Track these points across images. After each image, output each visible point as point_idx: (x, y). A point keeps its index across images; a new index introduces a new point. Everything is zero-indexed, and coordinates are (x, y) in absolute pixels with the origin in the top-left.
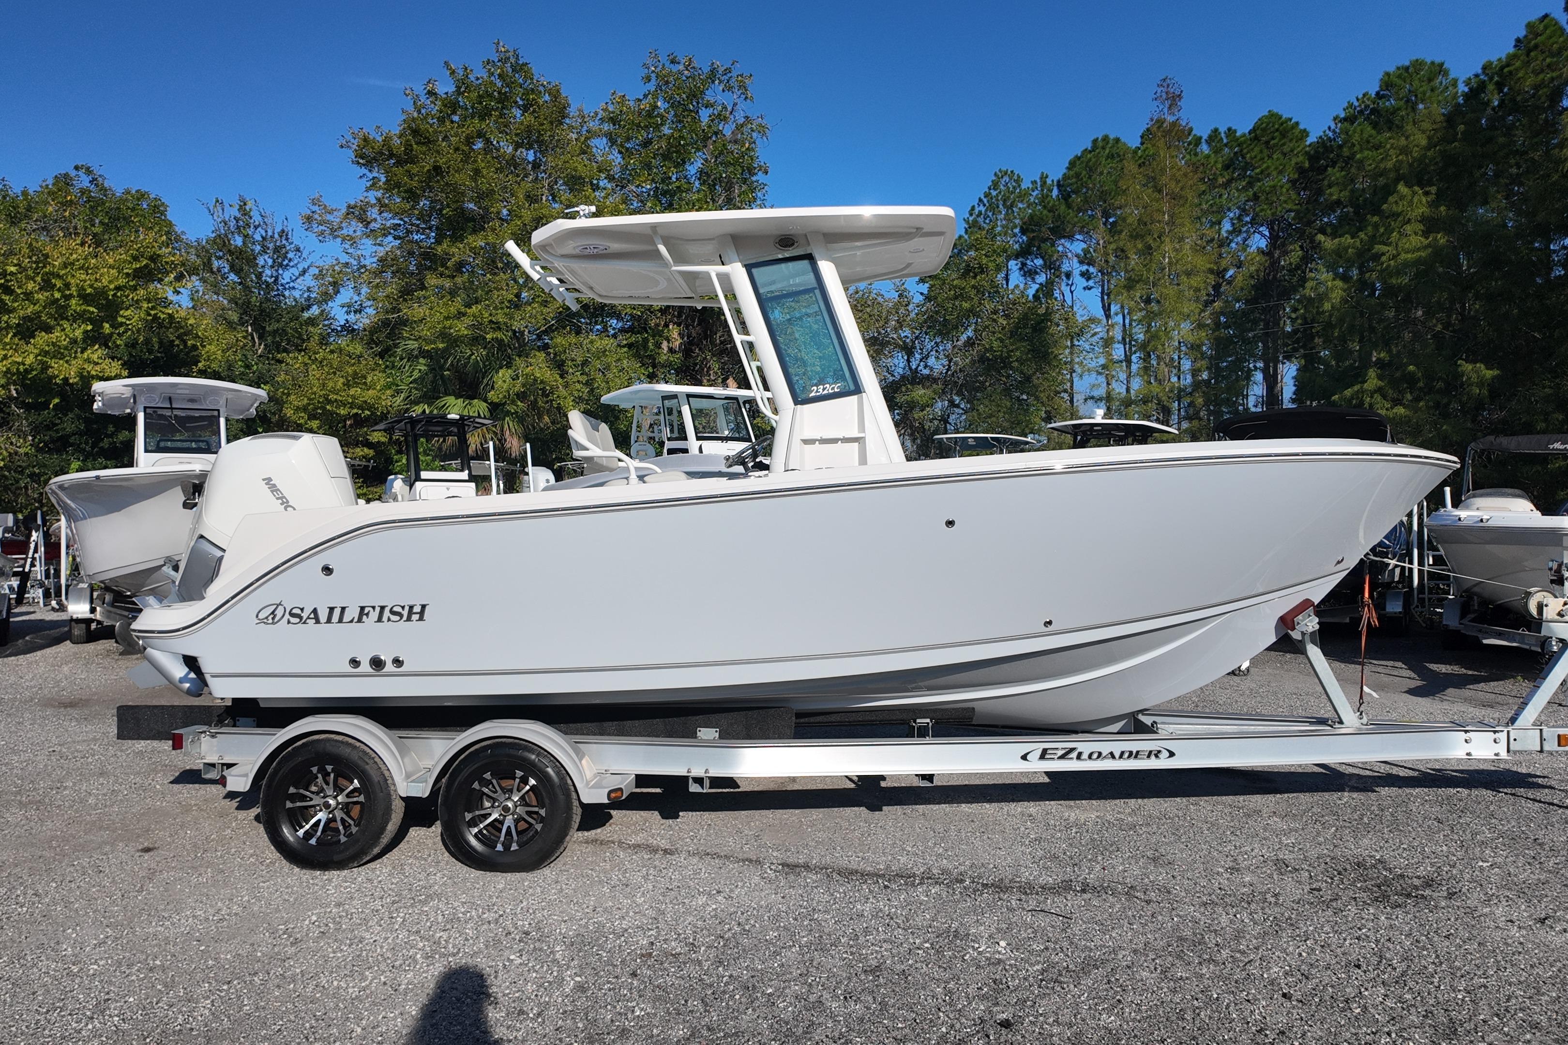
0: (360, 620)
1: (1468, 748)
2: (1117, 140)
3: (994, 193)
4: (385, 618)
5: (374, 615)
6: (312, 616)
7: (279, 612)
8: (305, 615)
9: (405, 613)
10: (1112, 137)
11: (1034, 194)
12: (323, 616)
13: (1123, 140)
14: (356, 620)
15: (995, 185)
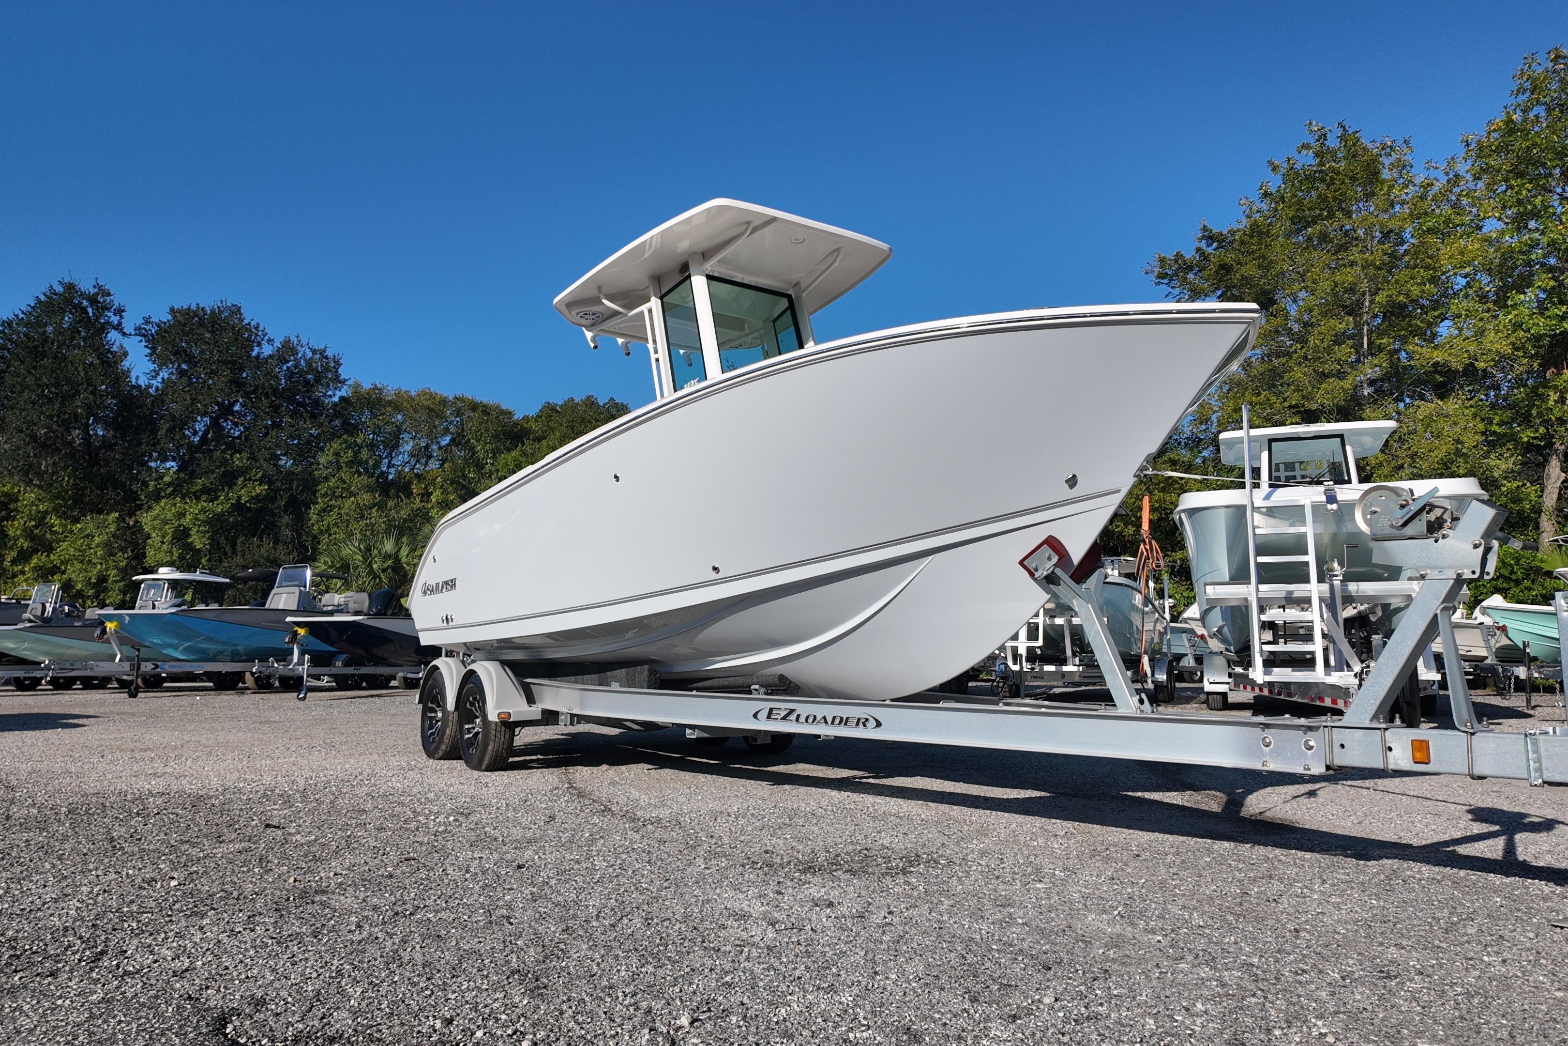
7: (426, 588)
8: (431, 589)
12: (435, 589)
14: (441, 591)
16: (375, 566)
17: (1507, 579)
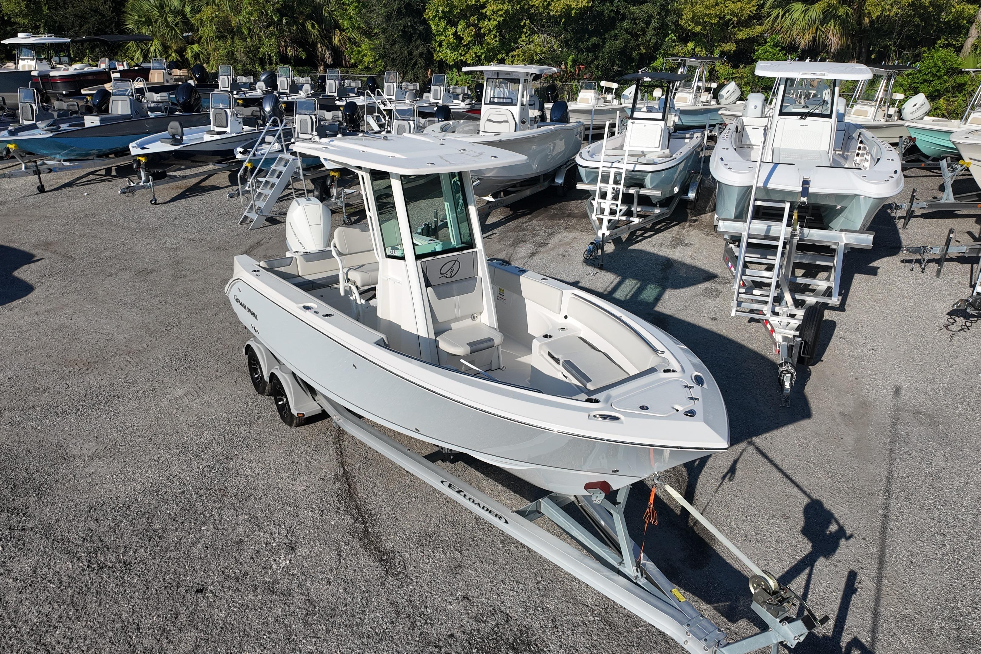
16: (169, 19)
17: (934, 75)
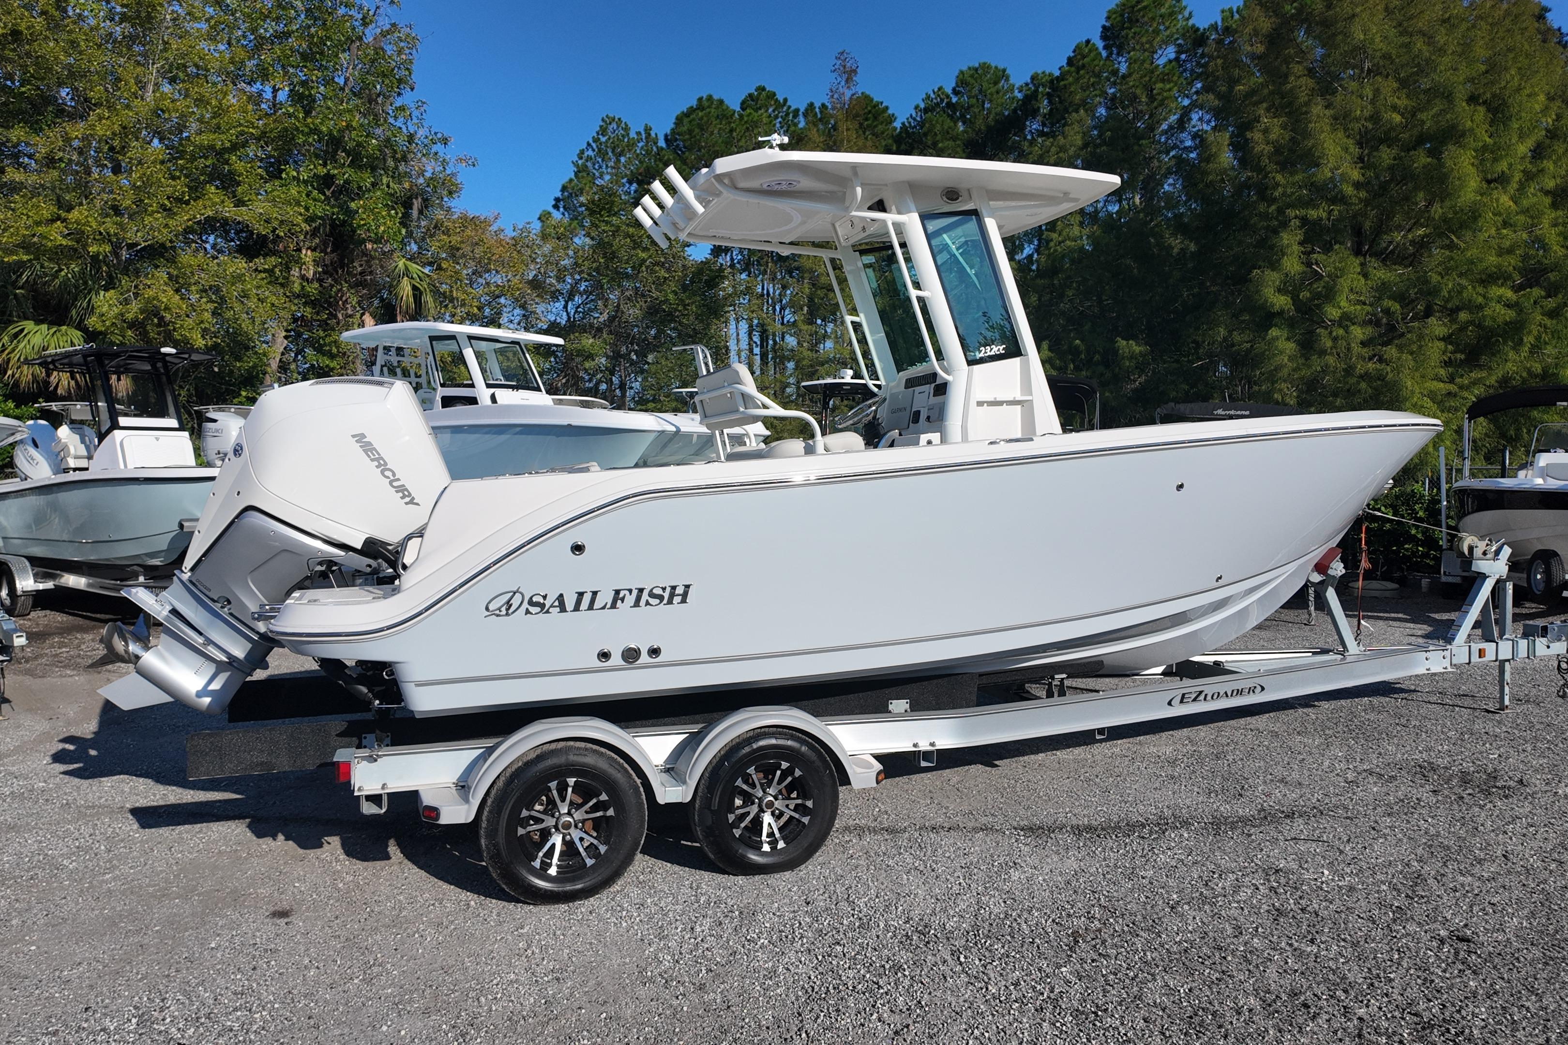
0: (614, 606)
1: (1428, 664)
2: (721, 102)
3: (603, 139)
4: (642, 602)
5: (630, 599)
6: (557, 603)
7: (516, 602)
8: (548, 603)
9: (666, 595)
10: (716, 97)
11: (640, 144)
12: (570, 604)
13: (726, 102)
14: (608, 606)
15: (603, 131)
